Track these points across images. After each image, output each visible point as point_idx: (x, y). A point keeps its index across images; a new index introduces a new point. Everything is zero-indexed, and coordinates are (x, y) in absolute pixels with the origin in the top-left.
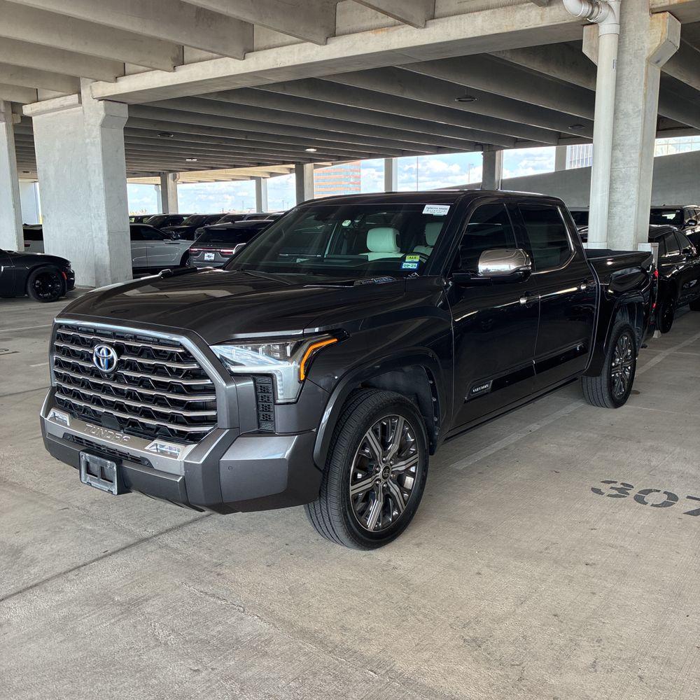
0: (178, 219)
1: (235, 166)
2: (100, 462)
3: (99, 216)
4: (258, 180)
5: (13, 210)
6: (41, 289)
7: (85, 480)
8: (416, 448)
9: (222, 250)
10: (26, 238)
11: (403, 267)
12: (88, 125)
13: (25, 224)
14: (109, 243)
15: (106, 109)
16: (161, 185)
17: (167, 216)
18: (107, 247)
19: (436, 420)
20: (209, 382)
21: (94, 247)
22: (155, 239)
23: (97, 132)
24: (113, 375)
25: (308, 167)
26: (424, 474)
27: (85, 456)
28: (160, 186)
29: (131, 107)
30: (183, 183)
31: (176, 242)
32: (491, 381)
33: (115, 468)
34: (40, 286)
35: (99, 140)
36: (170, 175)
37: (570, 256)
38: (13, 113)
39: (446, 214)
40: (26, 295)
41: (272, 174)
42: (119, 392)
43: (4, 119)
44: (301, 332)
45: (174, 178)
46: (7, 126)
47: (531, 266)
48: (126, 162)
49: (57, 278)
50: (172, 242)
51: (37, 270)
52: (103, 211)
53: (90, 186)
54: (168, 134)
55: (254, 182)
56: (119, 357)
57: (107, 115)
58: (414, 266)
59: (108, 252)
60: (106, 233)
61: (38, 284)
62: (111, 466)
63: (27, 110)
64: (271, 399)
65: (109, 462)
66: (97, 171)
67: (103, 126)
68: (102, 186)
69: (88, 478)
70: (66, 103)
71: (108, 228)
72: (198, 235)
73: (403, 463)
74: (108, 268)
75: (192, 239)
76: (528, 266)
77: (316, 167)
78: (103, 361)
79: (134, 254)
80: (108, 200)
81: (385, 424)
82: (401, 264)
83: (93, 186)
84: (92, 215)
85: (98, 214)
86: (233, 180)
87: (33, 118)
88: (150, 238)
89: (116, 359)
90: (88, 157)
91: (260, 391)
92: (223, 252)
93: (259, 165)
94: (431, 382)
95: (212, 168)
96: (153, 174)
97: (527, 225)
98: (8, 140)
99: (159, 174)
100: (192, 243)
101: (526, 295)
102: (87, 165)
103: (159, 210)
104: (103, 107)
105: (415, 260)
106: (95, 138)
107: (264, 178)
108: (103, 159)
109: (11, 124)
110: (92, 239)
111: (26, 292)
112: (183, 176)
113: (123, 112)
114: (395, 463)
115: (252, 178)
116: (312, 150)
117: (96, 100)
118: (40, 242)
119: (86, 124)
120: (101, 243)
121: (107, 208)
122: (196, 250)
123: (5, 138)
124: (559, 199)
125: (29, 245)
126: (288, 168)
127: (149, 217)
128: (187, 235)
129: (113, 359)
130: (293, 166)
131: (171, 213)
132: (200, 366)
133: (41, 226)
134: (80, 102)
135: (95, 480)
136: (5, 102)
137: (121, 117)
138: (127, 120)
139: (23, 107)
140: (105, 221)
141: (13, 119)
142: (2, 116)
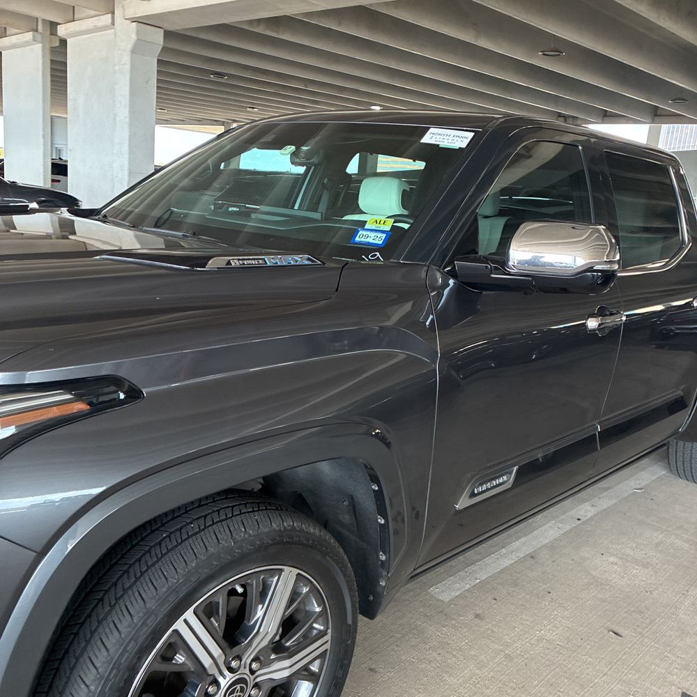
3: (121, 154)
8: (326, 624)
11: (357, 239)
12: (119, 49)
15: (138, 33)
19: (383, 558)
23: (127, 58)
26: (340, 674)
29: (168, 35)
32: (515, 469)
35: (128, 67)
37: (681, 249)
38: (51, 34)
39: (464, 145)
43: (40, 40)
46: (43, 48)
47: (618, 262)
48: (157, 102)
53: (115, 119)
54: (220, 75)
57: (138, 40)
58: (379, 240)
60: (126, 172)
63: (61, 31)
67: (133, 51)
68: (127, 120)
70: (100, 24)
71: (129, 169)
73: (287, 663)
76: (611, 262)
82: (355, 233)
83: (118, 119)
84: (115, 152)
85: (121, 151)
87: (68, 41)
90: (116, 86)
94: (375, 487)
96: (216, 122)
97: (617, 197)
99: (223, 123)
101: (601, 313)
102: (114, 95)
104: (135, 30)
105: (382, 228)
106: (125, 64)
108: (131, 90)
109: (48, 46)
110: (113, 179)
113: (158, 38)
117: (128, 22)
119: (117, 48)
120: (121, 183)
124: (675, 158)
125: (55, 181)
134: (113, 23)
136: (44, 21)
137: (155, 43)
138: (161, 47)
139: (58, 26)
140: (127, 160)
141: (51, 41)
142: (39, 37)
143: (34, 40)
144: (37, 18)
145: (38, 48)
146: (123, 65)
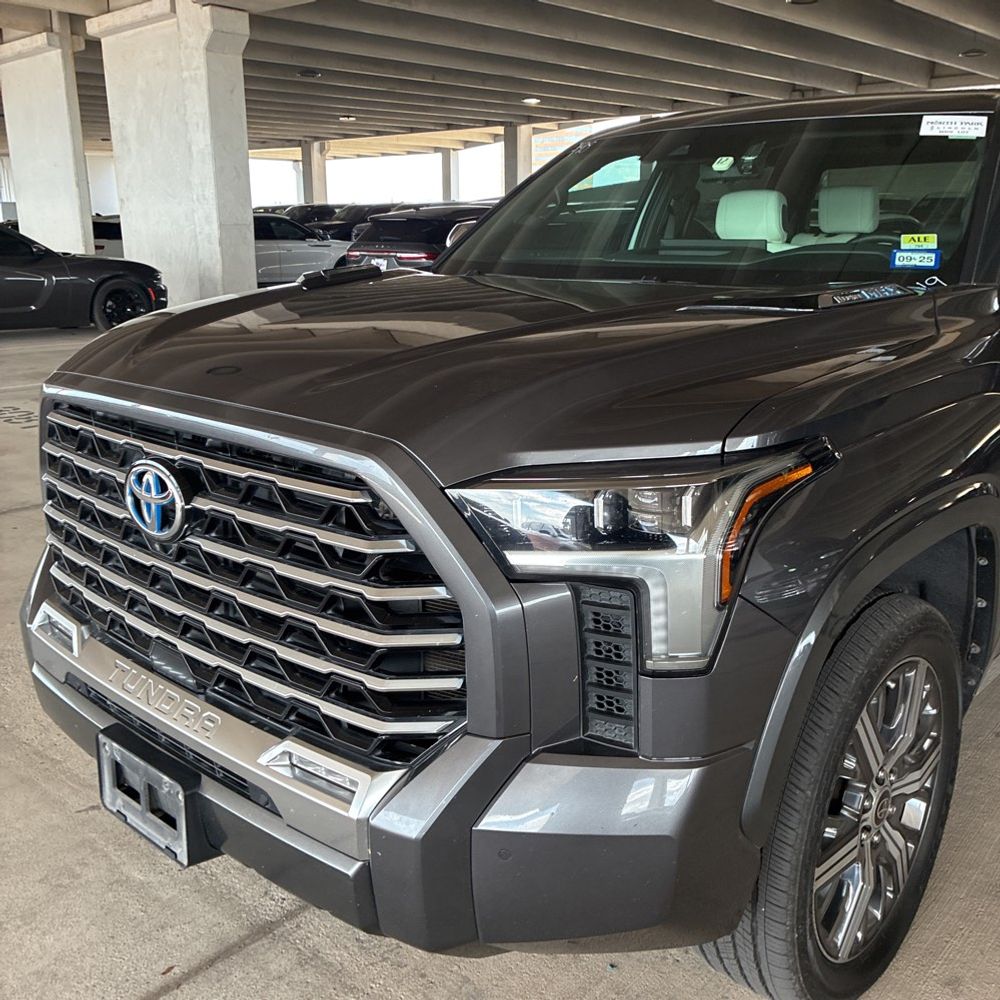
0: (326, 211)
1: (412, 130)
2: (146, 772)
3: (205, 199)
4: (446, 153)
5: (75, 189)
6: (116, 314)
7: (113, 804)
9: (399, 255)
10: (97, 236)
11: (897, 263)
12: (186, 48)
13: (98, 215)
14: (220, 244)
15: (213, 21)
16: (302, 161)
17: (312, 207)
18: (218, 249)
19: (976, 650)
20: (440, 592)
21: (198, 249)
22: (293, 239)
23: (199, 59)
24: (175, 546)
25: (524, 130)
27: (111, 747)
28: (301, 163)
29: (256, 20)
30: (335, 158)
31: (325, 242)
33: (181, 797)
34: (113, 310)
35: (203, 72)
36: (316, 145)
38: (72, 33)
39: (981, 134)
40: (92, 325)
41: (467, 144)
42: (189, 594)
43: (58, 44)
44: (714, 448)
45: (322, 149)
46: (64, 56)
49: (138, 298)
50: (318, 243)
51: (108, 284)
52: (210, 191)
53: (190, 150)
54: (312, 72)
55: (439, 155)
56: (188, 501)
57: (215, 31)
58: (929, 261)
59: (219, 257)
60: (215, 226)
61: (110, 307)
62: (171, 791)
63: (93, 27)
64: (629, 654)
65: (166, 778)
66: (201, 125)
67: (209, 48)
68: (209, 149)
69: (119, 802)
70: (152, 13)
71: (219, 218)
72: (357, 235)
74: (220, 282)
75: (350, 239)
77: (536, 131)
78: (149, 506)
79: (260, 261)
80: (219, 172)
81: (892, 685)
82: (890, 256)
83: (194, 149)
84: (195, 197)
85: (204, 195)
86: (409, 153)
87: (103, 41)
88: (285, 237)
89: (179, 504)
90: (186, 102)
91: (591, 625)
92: (400, 258)
93: (449, 127)
94: (983, 562)
95: (378, 133)
96: (290, 143)
98: (66, 79)
99: (299, 143)
100: (348, 244)
102: (185, 115)
103: (299, 200)
104: (208, 17)
105: (926, 246)
106: (198, 68)
107: (454, 150)
108: (210, 106)
109: (70, 52)
110: (196, 236)
111: (92, 321)
112: (335, 146)
113: (242, 26)
114: (899, 777)
115: (436, 150)
116: (533, 102)
117: (199, 6)
118: (117, 242)
119: (182, 45)
120: (209, 242)
121: (217, 185)
122: (358, 253)
123: (62, 75)
125: (102, 247)
126: (490, 134)
127: (285, 208)
128: (343, 234)
129: (173, 502)
130: (500, 130)
131: (317, 202)
132: (417, 548)
133: (118, 217)
134: (173, 9)
135: (134, 811)
136: (60, 14)
137: (238, 34)
138: (247, 39)
139: (87, 21)
140: (215, 207)
141: (73, 43)
142: (56, 38)
143: (50, 44)
144: (50, 11)
145: (55, 56)
146: (195, 69)
